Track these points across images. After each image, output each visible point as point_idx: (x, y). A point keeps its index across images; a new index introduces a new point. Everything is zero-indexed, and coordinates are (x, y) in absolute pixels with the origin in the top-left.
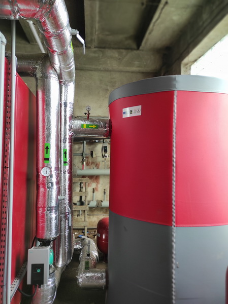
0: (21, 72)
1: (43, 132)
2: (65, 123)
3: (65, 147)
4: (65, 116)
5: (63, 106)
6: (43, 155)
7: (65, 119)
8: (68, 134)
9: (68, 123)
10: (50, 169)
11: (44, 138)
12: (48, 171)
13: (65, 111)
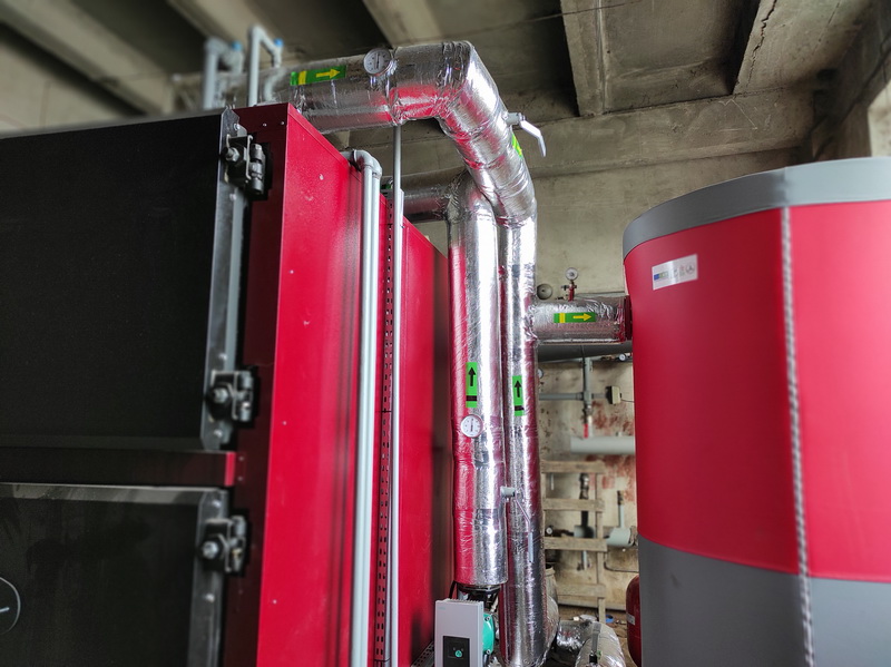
0: (413, 215)
1: (464, 337)
2: (517, 314)
3: (517, 369)
4: (516, 298)
5: (510, 273)
6: (465, 391)
7: (516, 306)
8: (524, 339)
9: (523, 313)
10: (481, 420)
11: (465, 350)
12: (476, 424)
13: (515, 287)
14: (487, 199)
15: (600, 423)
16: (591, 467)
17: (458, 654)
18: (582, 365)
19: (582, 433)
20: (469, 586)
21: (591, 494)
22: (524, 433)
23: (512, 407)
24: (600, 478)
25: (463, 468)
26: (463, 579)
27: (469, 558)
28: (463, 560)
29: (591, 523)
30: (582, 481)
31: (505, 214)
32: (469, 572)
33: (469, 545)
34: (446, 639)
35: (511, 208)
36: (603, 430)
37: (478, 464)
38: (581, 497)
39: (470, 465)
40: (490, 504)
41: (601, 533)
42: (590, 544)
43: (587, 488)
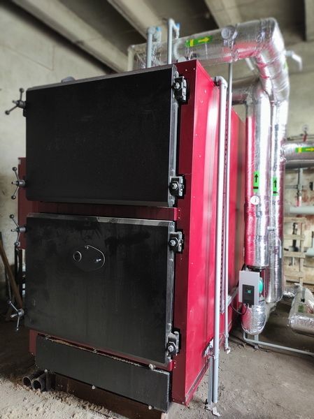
1: (253, 160)
2: (276, 148)
3: (275, 175)
4: (276, 141)
5: (274, 129)
6: (252, 183)
7: (276, 144)
8: (280, 160)
9: (279, 148)
10: (259, 197)
11: (253, 166)
12: (258, 199)
13: (276, 135)
14: (267, 93)
15: (305, 200)
16: (299, 220)
17: (249, 292)
18: (299, 172)
19: (296, 204)
20: (252, 266)
21: (298, 233)
22: (277, 203)
23: (272, 192)
24: (303, 225)
25: (250, 218)
26: (249, 263)
27: (252, 255)
28: (249, 256)
29: (298, 245)
30: (294, 226)
31: (273, 99)
32: (252, 261)
33: (252, 250)
34: (243, 285)
35: (277, 97)
36: (306, 203)
37: (257, 216)
38: (294, 233)
39: (254, 217)
40: (263, 233)
41: (303, 250)
42: (297, 255)
43: (297, 230)
